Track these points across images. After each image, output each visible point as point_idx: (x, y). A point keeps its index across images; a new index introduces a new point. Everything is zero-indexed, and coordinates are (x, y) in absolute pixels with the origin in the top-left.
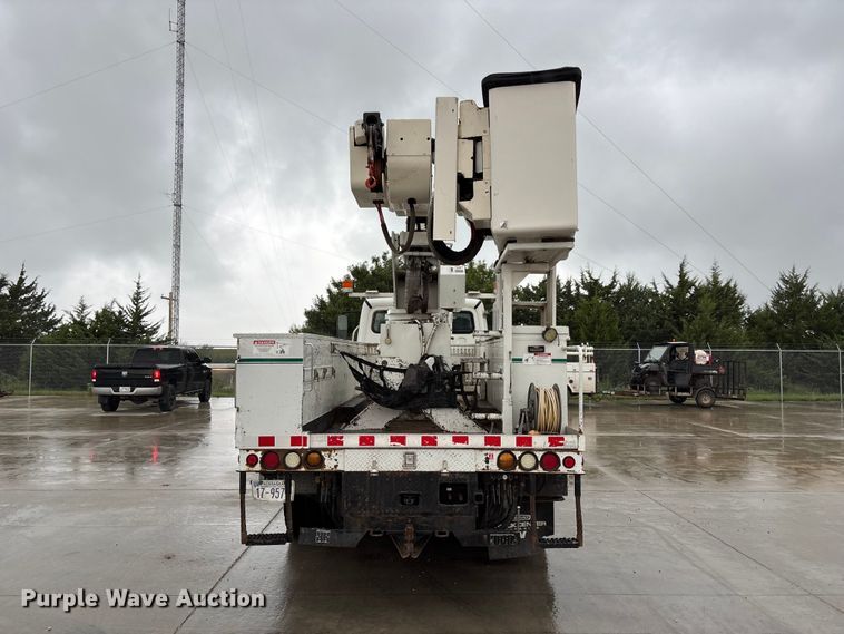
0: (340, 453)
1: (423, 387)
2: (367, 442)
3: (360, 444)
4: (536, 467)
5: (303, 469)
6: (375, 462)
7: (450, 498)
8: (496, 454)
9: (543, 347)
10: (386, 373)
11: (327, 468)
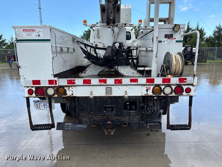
0: (74, 88)
1: (114, 56)
2: (87, 82)
3: (84, 84)
4: (171, 93)
5: (56, 96)
6: (91, 92)
7: (128, 107)
8: (152, 87)
9: (172, 35)
10: (97, 50)
11: (68, 95)
